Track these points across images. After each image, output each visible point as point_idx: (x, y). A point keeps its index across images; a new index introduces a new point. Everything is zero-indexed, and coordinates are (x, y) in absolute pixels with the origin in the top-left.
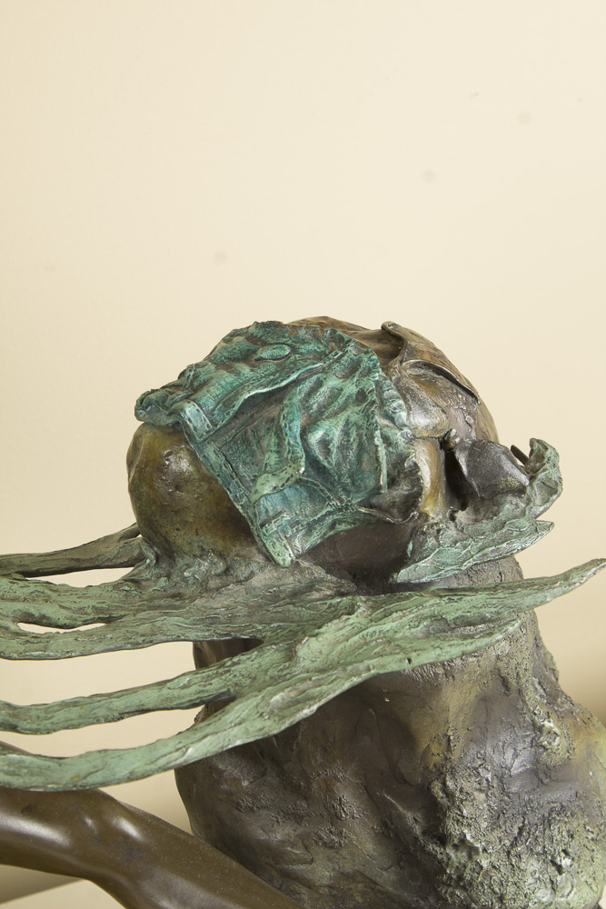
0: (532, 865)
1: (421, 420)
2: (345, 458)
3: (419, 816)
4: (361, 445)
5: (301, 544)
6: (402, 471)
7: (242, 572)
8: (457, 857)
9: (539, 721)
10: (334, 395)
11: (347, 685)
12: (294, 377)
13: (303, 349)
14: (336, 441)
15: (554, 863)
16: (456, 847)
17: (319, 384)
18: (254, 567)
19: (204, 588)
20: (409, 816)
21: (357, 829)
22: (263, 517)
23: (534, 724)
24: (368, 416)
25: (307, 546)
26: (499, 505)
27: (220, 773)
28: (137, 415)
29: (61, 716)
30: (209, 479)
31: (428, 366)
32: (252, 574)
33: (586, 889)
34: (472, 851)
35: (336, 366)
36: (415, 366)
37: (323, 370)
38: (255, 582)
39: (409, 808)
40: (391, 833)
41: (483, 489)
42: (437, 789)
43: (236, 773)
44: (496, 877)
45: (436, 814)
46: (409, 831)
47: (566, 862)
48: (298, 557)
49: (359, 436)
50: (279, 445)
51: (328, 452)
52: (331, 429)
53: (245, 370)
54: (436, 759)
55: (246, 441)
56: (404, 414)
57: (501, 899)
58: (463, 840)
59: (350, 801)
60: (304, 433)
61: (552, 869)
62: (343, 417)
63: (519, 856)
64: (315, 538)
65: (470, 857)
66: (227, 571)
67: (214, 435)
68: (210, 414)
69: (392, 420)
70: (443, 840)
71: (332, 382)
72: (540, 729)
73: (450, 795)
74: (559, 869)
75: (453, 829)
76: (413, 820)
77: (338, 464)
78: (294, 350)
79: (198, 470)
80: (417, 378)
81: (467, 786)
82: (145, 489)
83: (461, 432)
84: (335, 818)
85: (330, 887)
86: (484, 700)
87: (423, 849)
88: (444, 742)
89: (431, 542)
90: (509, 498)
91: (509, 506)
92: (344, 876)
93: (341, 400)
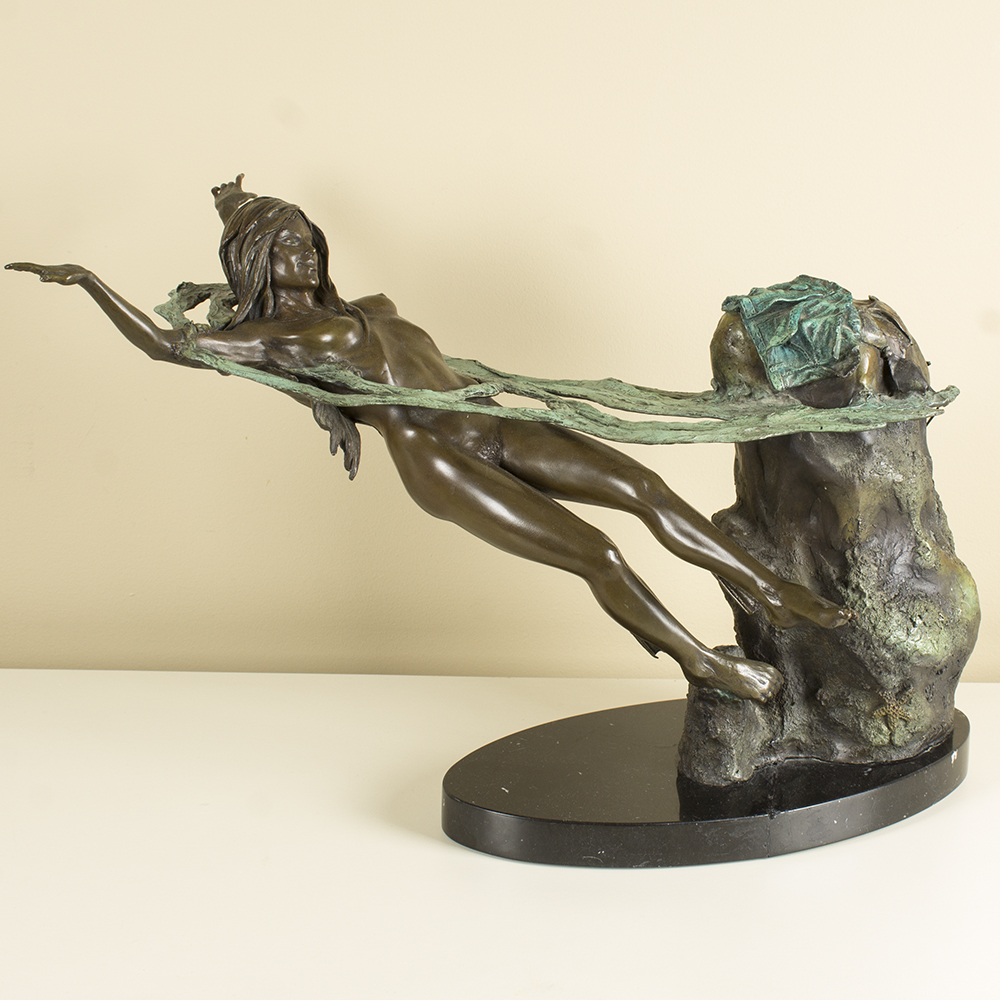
0: (897, 616)
2: (820, 339)
3: (837, 570)
4: (829, 333)
5: (790, 382)
6: (850, 354)
7: (758, 395)
8: (853, 596)
9: (920, 539)
10: (824, 308)
11: (786, 432)
12: (805, 297)
13: (815, 288)
14: (817, 330)
15: (912, 621)
16: (853, 590)
17: (818, 302)
18: (765, 395)
19: (737, 400)
20: (832, 569)
21: (801, 571)
22: (772, 362)
23: (916, 539)
24: (836, 319)
25: (793, 384)
26: (907, 395)
27: (733, 526)
30: (748, 341)
31: (884, 314)
32: (763, 397)
33: (930, 645)
34: (862, 594)
35: (830, 298)
36: (876, 312)
37: (822, 298)
38: (763, 401)
39: (832, 565)
40: (819, 576)
41: (901, 386)
42: (848, 554)
43: (741, 527)
44: (873, 614)
46: (830, 576)
47: (919, 622)
48: (787, 389)
49: (830, 328)
50: (786, 323)
51: (812, 334)
52: (817, 323)
53: (782, 291)
54: (851, 535)
55: (772, 324)
56: (859, 327)
57: (874, 627)
58: (858, 586)
59: (800, 554)
60: (800, 323)
61: (910, 624)
62: (824, 318)
63: (890, 608)
64: (798, 382)
65: (860, 598)
66: (750, 395)
67: (755, 317)
68: (756, 305)
69: (852, 328)
70: (846, 584)
71: (824, 303)
72: (919, 543)
73: (855, 559)
74: (914, 624)
76: (833, 571)
77: (816, 342)
78: (810, 287)
79: (744, 335)
80: (876, 319)
82: (717, 343)
83: (895, 350)
84: (790, 561)
86: (884, 509)
87: (835, 588)
88: (856, 523)
89: (862, 399)
90: (915, 393)
91: (913, 396)
93: (826, 312)
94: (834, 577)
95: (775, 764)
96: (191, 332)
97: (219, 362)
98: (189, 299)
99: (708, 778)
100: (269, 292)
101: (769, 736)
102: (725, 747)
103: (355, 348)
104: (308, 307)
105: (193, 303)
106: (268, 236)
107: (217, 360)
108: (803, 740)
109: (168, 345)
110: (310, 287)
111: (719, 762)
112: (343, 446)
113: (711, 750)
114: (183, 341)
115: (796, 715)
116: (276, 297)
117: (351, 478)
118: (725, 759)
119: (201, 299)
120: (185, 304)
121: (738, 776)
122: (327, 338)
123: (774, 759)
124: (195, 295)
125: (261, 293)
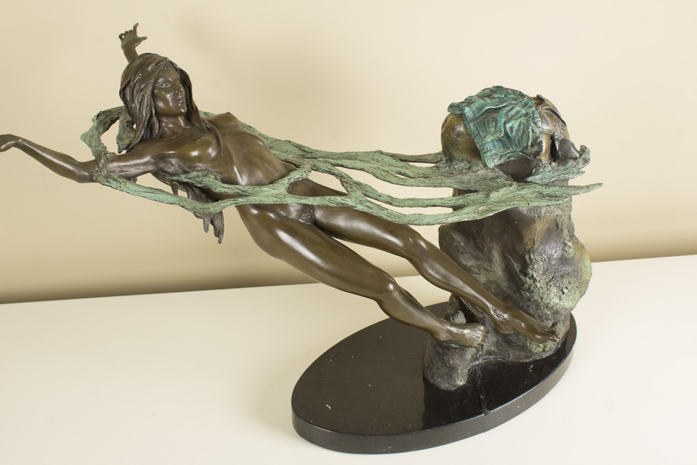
0: (554, 290)
1: (546, 127)
2: (517, 134)
3: (519, 266)
4: (524, 130)
5: (497, 162)
6: (537, 143)
7: (475, 169)
8: (529, 281)
9: (566, 242)
10: (518, 112)
11: (505, 209)
12: (504, 104)
13: (509, 96)
14: (515, 128)
15: (562, 291)
16: (530, 278)
17: (513, 108)
18: (479, 168)
19: (461, 172)
20: (516, 264)
21: (497, 266)
22: (486, 150)
23: (564, 242)
24: (528, 121)
25: (499, 163)
26: (567, 162)
27: (454, 239)
28: (448, 110)
29: (407, 203)
30: (469, 135)
31: (551, 110)
32: (478, 170)
33: (571, 302)
34: (535, 280)
35: (519, 104)
36: (546, 109)
37: (515, 104)
38: (479, 173)
39: (516, 262)
40: (508, 270)
41: (563, 156)
42: (527, 257)
43: (460, 240)
44: (541, 291)
45: (525, 266)
46: (515, 270)
47: (566, 291)
48: (496, 166)
49: (524, 127)
50: (496, 126)
51: (512, 132)
52: (514, 124)
53: (488, 100)
54: (529, 247)
55: (484, 124)
56: (540, 123)
57: (542, 298)
58: (533, 276)
59: (496, 256)
60: (505, 123)
61: (561, 293)
62: (519, 120)
63: (550, 286)
64: (502, 161)
65: (534, 282)
66: (469, 168)
67: (474, 120)
68: (473, 112)
69: (536, 125)
70: (526, 275)
71: (517, 108)
72: (566, 245)
73: (531, 260)
74: (563, 293)
75: (530, 272)
76: (517, 266)
77: (515, 136)
78: (506, 96)
79: (466, 131)
80: (547, 113)
81: (537, 258)
82: (447, 135)
83: (558, 135)
84: (490, 261)
85: (484, 284)
86: (549, 230)
87: (518, 277)
88: (533, 241)
89: (542, 170)
90: (571, 161)
91: (571, 163)
92: (490, 281)
93: (519, 115)
94: (518, 270)
95: (478, 365)
96: (102, 161)
97: (122, 186)
98: (104, 124)
99: (444, 385)
100: (155, 119)
101: (475, 352)
102: (454, 369)
103: (216, 157)
104: (181, 126)
105: (107, 126)
106: (149, 85)
107: (120, 183)
108: (493, 349)
109: (87, 174)
110: (181, 114)
111: (451, 377)
112: (212, 223)
113: (446, 370)
114: (97, 169)
115: (490, 338)
116: (160, 121)
117: (220, 242)
118: (455, 375)
119: (113, 121)
120: (101, 130)
121: (462, 383)
122: (195, 153)
123: (477, 363)
124: (108, 120)
125: (150, 121)
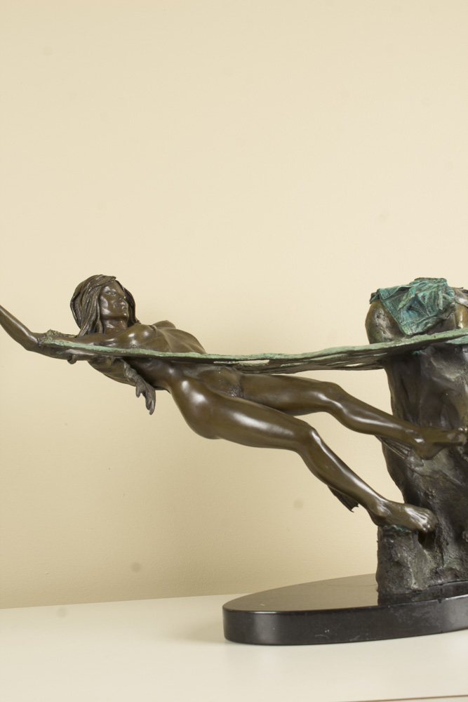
2: (430, 301)
4: (435, 297)
5: (415, 330)
6: (449, 308)
12: (418, 284)
14: (427, 296)
17: (426, 285)
22: (402, 319)
24: (438, 289)
25: (417, 331)
35: (433, 283)
37: (428, 283)
49: (435, 294)
50: (407, 294)
51: (424, 299)
52: (427, 293)
55: (400, 300)
56: (453, 294)
60: (416, 294)
62: (431, 290)
64: (420, 330)
67: (389, 298)
68: (388, 291)
69: (449, 295)
77: (427, 303)
79: (384, 310)
94: (461, 452)
95: (441, 584)
99: (395, 590)
100: (99, 322)
101: (435, 566)
102: (404, 567)
103: (148, 338)
106: (97, 288)
108: (458, 569)
109: (36, 340)
110: (124, 318)
111: (402, 578)
112: (144, 395)
113: (395, 570)
114: (44, 337)
115: (450, 551)
116: (104, 325)
118: (407, 575)
121: (416, 587)
123: (440, 581)
125: (94, 323)
